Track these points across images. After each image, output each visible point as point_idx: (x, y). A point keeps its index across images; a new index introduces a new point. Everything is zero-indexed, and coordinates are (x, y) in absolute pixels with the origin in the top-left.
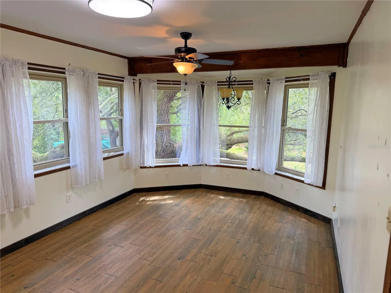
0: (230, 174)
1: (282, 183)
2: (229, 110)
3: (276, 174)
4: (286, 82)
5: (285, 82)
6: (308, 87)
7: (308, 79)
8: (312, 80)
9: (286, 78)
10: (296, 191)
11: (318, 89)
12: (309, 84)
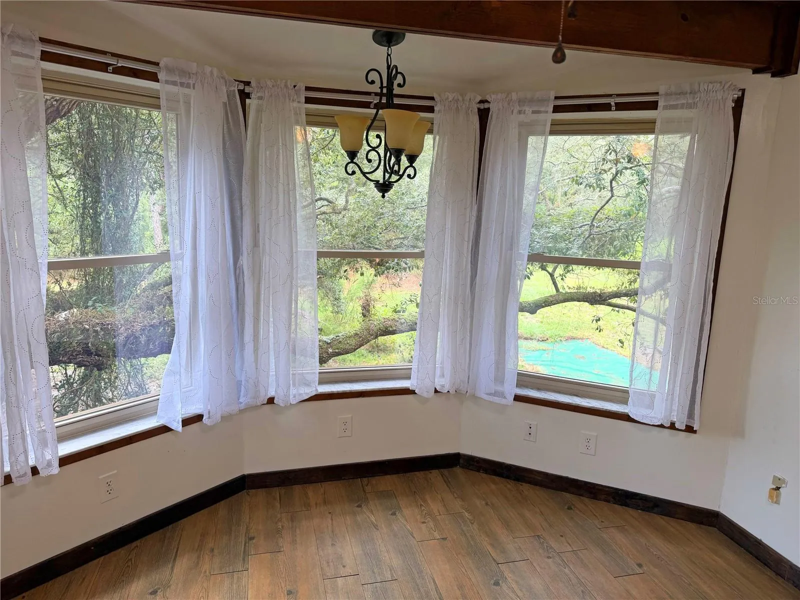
0: (352, 417)
1: (530, 422)
2: (383, 196)
3: (518, 398)
4: (557, 109)
5: (553, 112)
6: (651, 131)
7: (653, 106)
8: (666, 108)
9: (556, 98)
10: (587, 444)
11: (692, 139)
12: (655, 122)
